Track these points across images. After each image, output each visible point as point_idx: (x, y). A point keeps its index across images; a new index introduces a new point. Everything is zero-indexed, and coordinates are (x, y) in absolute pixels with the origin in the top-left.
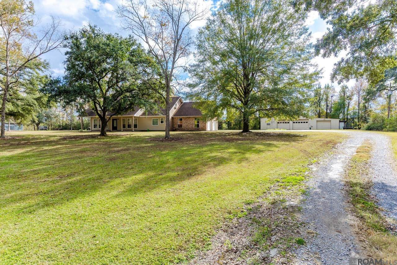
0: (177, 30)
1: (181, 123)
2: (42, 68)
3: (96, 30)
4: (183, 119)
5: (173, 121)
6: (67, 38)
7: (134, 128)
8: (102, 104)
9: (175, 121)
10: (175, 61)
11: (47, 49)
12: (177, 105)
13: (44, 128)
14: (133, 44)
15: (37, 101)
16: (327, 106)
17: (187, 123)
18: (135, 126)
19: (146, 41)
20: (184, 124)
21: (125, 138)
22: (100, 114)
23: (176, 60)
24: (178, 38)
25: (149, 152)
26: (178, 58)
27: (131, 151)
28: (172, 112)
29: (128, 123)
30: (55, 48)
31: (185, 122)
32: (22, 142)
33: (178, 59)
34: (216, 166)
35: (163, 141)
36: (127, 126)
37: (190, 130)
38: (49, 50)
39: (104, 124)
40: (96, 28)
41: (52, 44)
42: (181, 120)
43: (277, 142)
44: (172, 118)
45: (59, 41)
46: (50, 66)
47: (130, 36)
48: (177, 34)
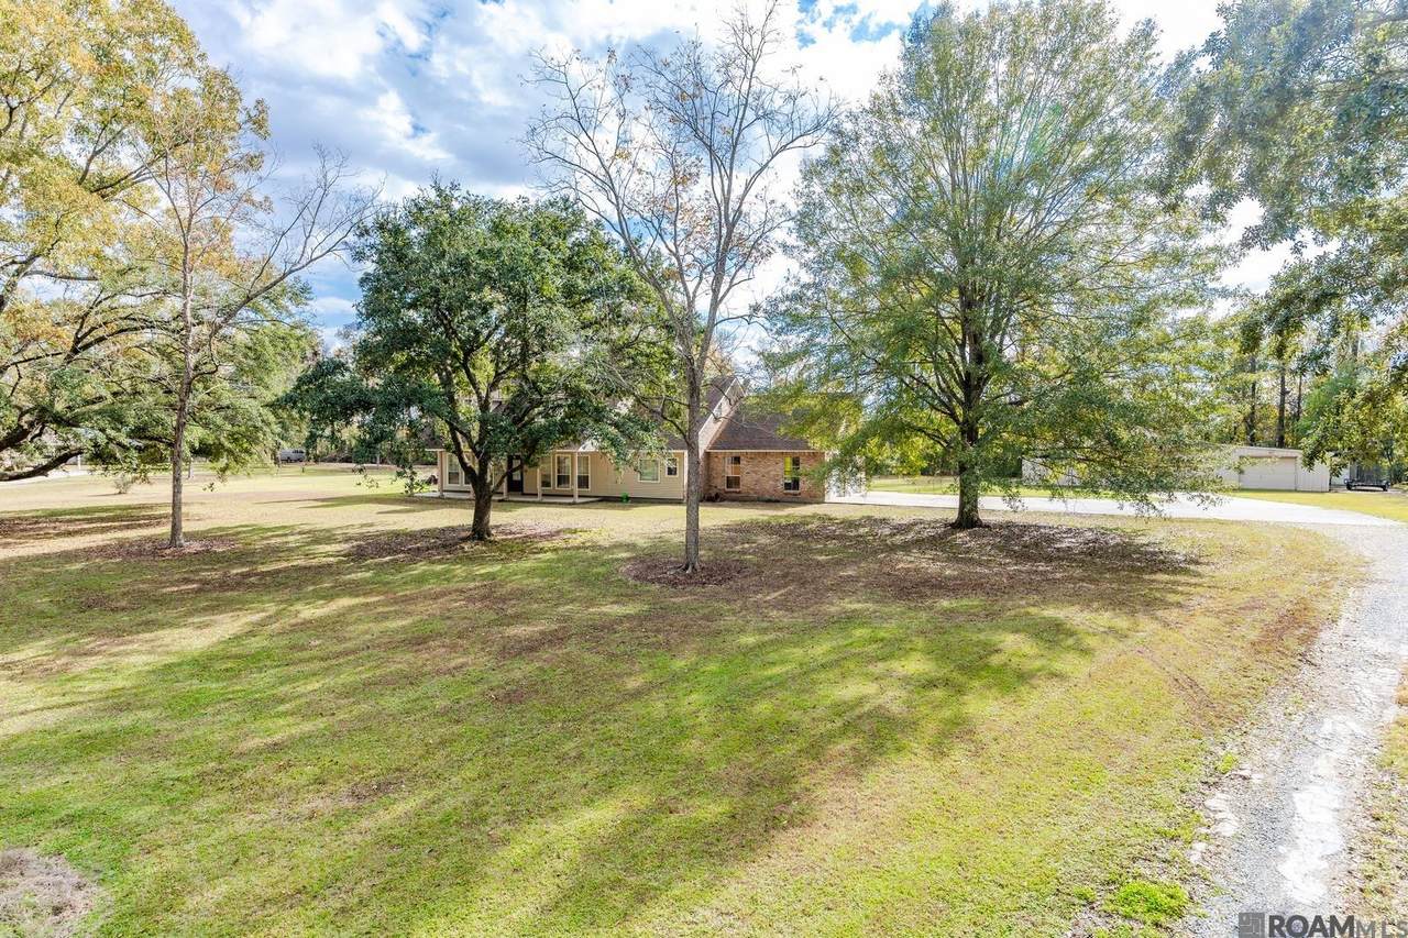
0: (726, 189)
1: (737, 471)
2: (289, 304)
3: (456, 199)
4: (742, 458)
5: (708, 464)
6: (367, 232)
7: (579, 487)
8: (475, 434)
9: (716, 464)
10: (720, 296)
11: (305, 255)
12: (724, 408)
13: (294, 456)
14: (574, 226)
15: (274, 413)
16: (1284, 393)
17: (755, 472)
18: (583, 482)
19: (620, 231)
20: (749, 477)
21: (549, 555)
22: (470, 467)
23: (724, 296)
24: (731, 219)
25: (630, 657)
26: (730, 287)
27: (572, 648)
28: (707, 434)
29: (559, 472)
30: (329, 251)
31: (749, 468)
32: (235, 571)
33: (728, 290)
34: (860, 763)
35: (675, 585)
36: (554, 481)
37: (767, 497)
38: (312, 260)
39: (481, 502)
40: (456, 194)
41: (320, 240)
42: (737, 460)
43: (1087, 615)
44: (708, 455)
45: (341, 229)
46: (312, 296)
47: (567, 200)
48: (727, 204)
